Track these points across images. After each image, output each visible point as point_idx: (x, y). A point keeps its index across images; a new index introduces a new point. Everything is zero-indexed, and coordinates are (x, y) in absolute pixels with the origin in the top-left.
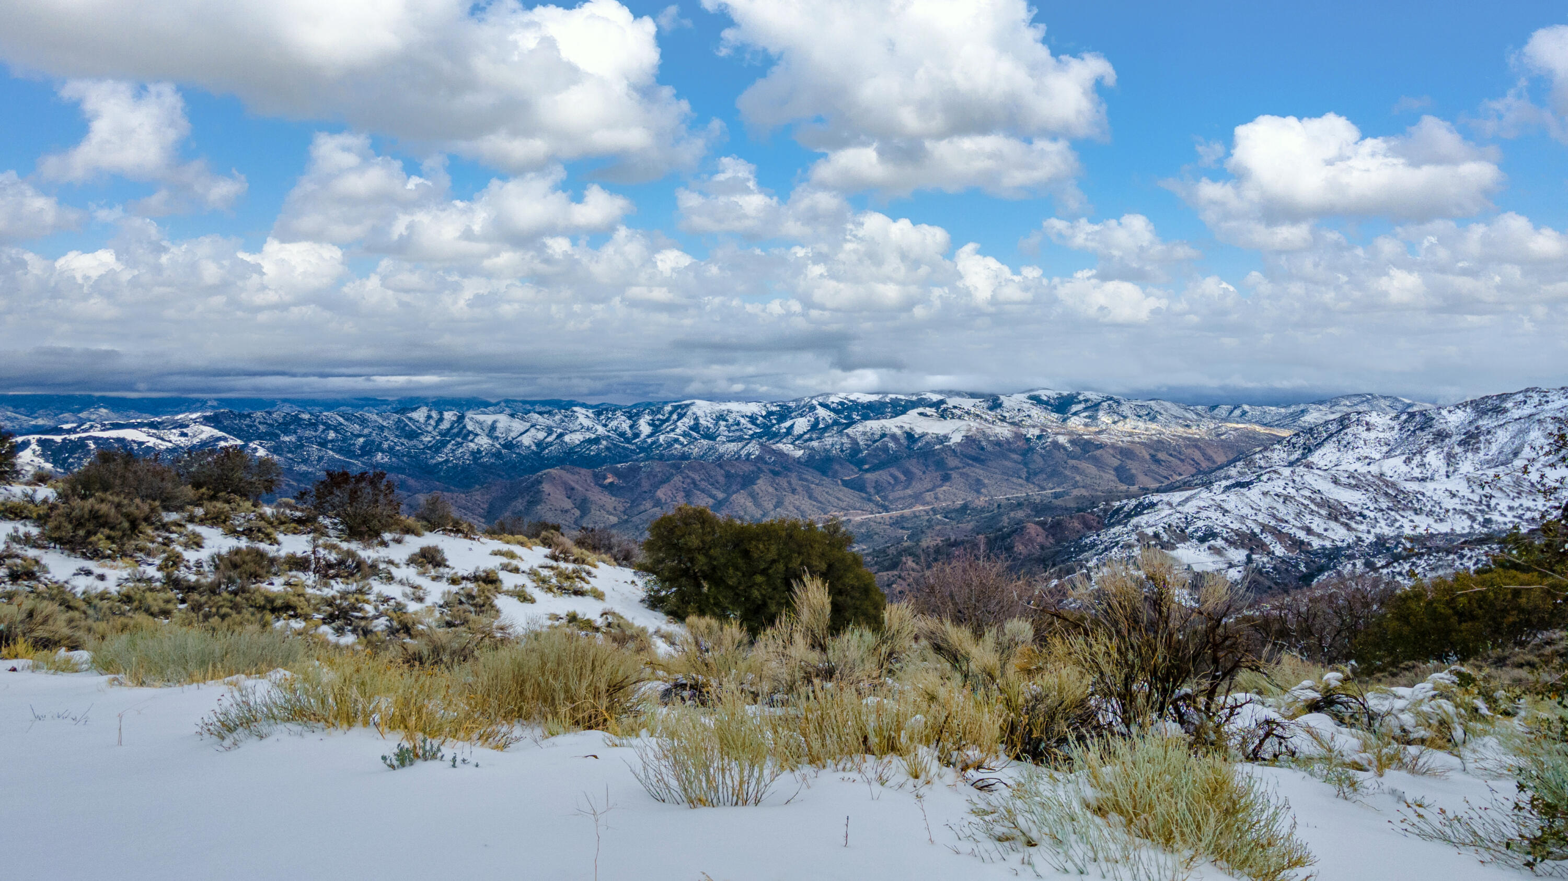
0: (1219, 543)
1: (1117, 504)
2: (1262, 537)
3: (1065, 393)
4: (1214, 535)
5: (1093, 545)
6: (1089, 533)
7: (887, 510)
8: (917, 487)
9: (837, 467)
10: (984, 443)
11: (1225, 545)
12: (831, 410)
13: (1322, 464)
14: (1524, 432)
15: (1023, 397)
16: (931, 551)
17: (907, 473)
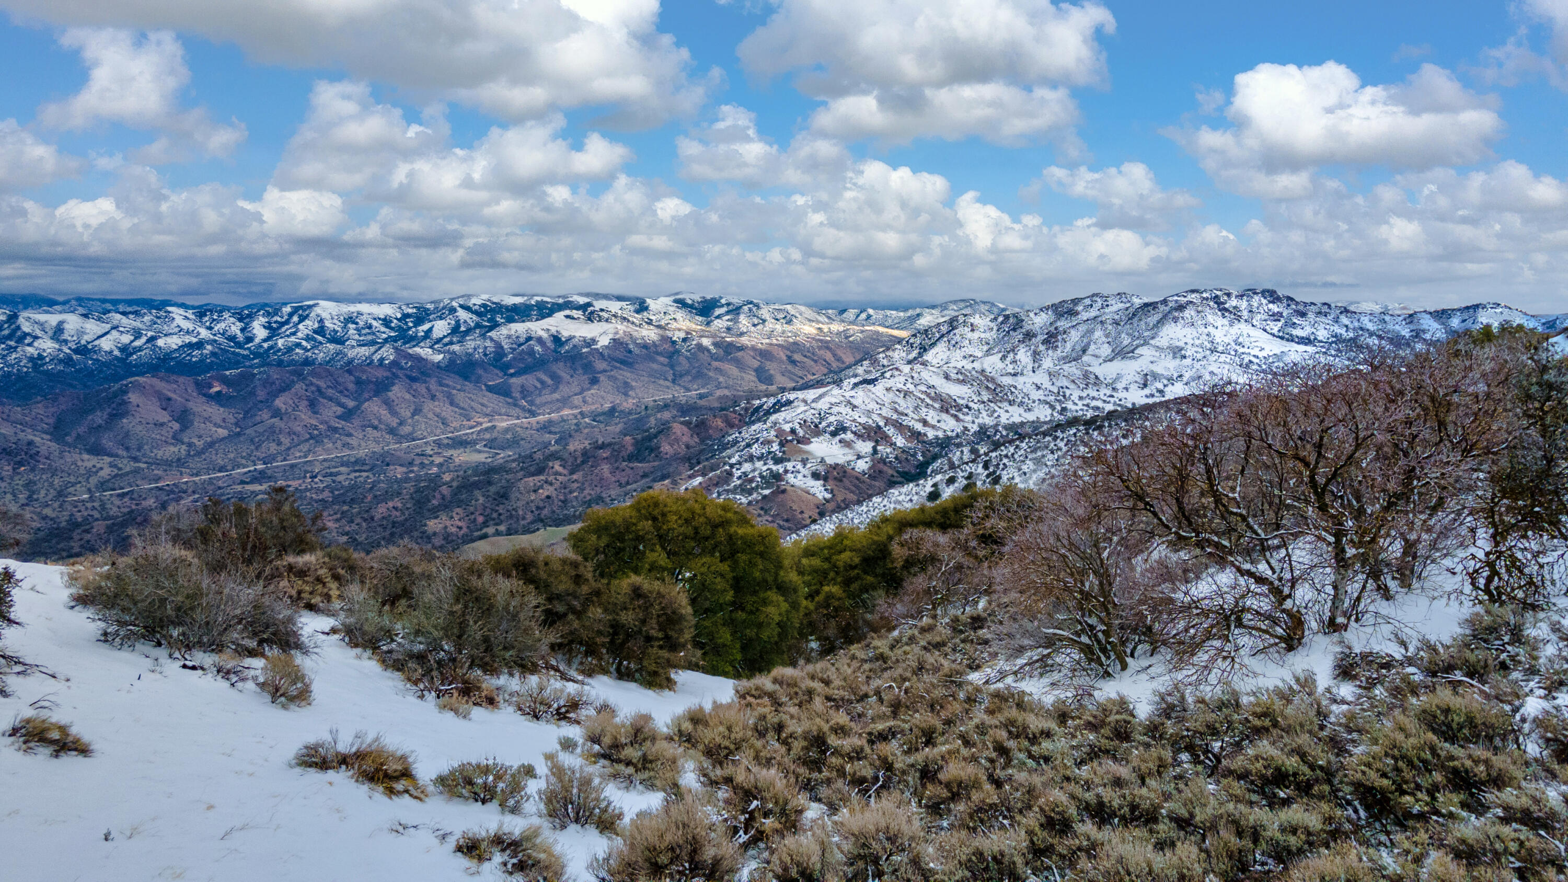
0: (849, 436)
1: (757, 403)
2: (886, 429)
3: (709, 297)
4: (844, 429)
5: (735, 442)
6: (731, 431)
7: (533, 414)
8: (564, 390)
9: (480, 372)
10: (631, 346)
11: (854, 439)
12: (473, 312)
13: (934, 362)
14: (1090, 332)
15: (669, 300)
16: (579, 454)
17: (554, 376)
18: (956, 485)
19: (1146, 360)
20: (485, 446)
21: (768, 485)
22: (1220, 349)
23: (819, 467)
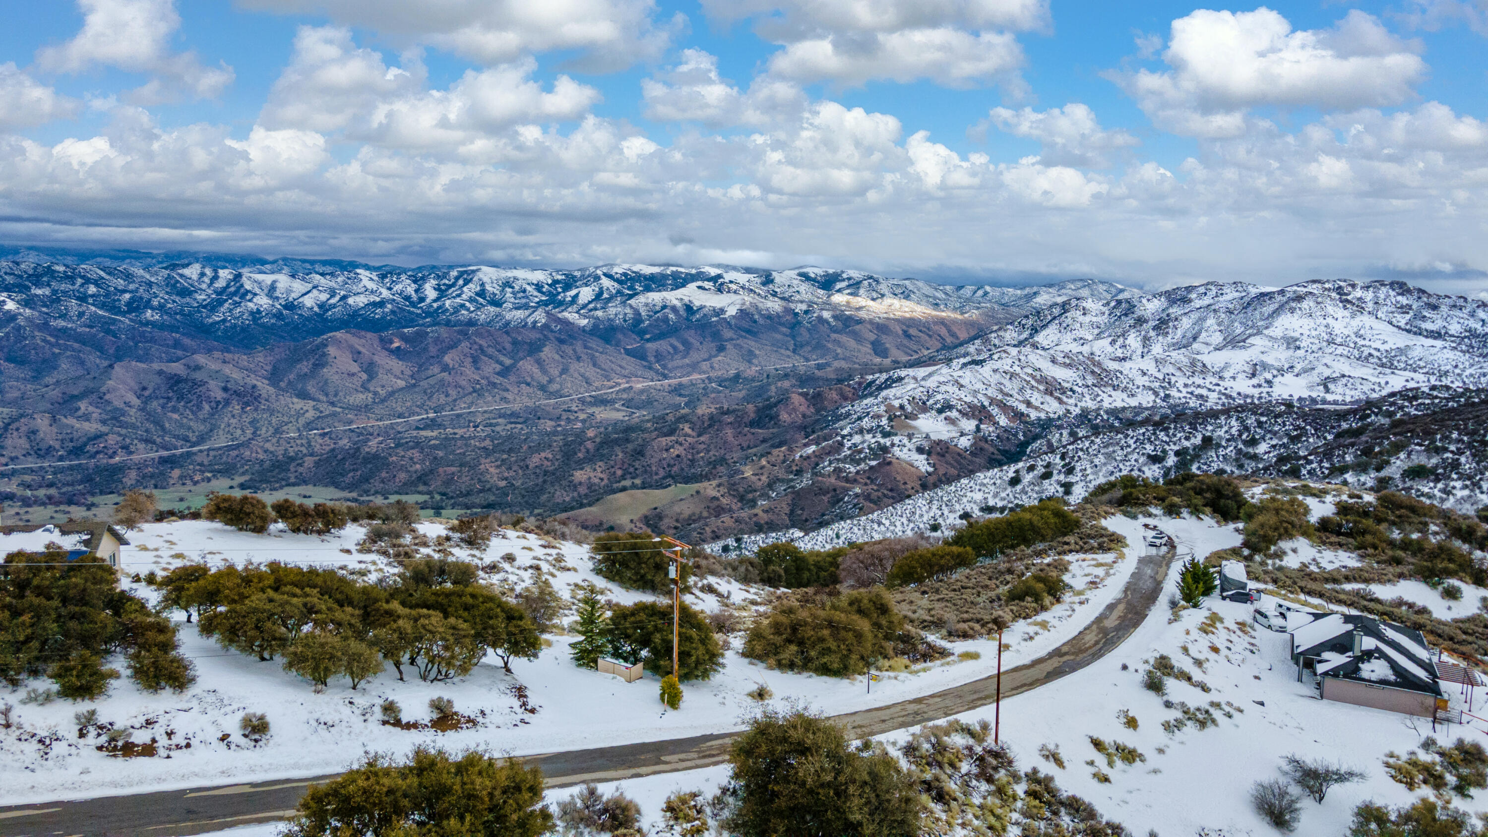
0: (954, 414)
1: (871, 377)
2: (990, 409)
3: (831, 271)
4: (950, 407)
5: (848, 415)
6: (845, 404)
7: (665, 377)
8: (695, 356)
9: (620, 336)
10: (756, 317)
11: (959, 417)
12: (615, 280)
13: (1045, 344)
14: (1202, 319)
15: (793, 274)
16: (706, 418)
17: (685, 343)
18: (1035, 472)
19: (1257, 350)
20: (623, 405)
21: (875, 456)
22: (1338, 340)
23: (923, 442)
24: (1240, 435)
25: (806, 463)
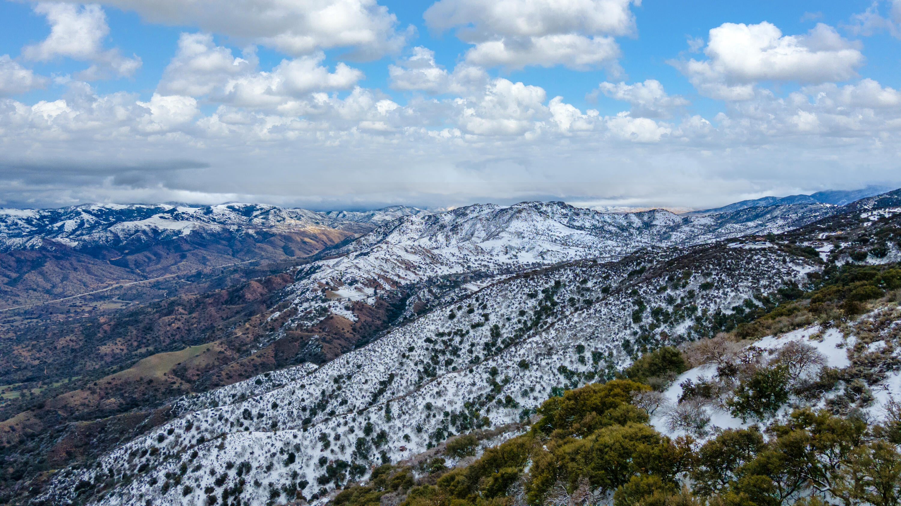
0: (359, 285)
1: (299, 268)
2: (379, 281)
3: (249, 205)
4: (357, 282)
5: (292, 292)
6: (288, 285)
7: (146, 278)
8: (164, 262)
9: (105, 252)
10: (204, 235)
11: (363, 286)
12: (93, 215)
13: (393, 242)
14: (474, 224)
15: (224, 207)
16: (193, 301)
17: (156, 254)
18: (463, 310)
19: (506, 239)
20: (119, 298)
21: (321, 315)
22: (541, 233)
23: (348, 303)
24: (575, 279)
25: (275, 324)
